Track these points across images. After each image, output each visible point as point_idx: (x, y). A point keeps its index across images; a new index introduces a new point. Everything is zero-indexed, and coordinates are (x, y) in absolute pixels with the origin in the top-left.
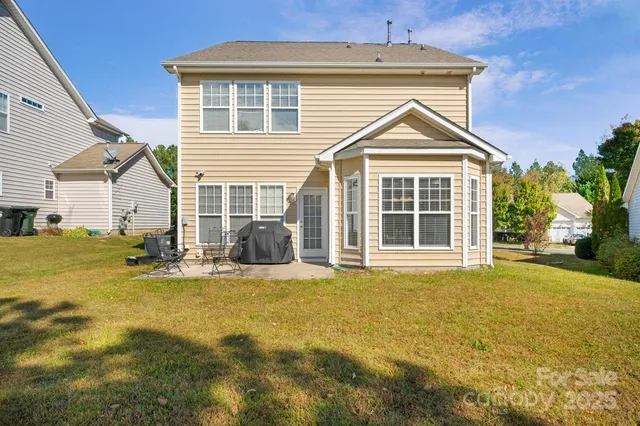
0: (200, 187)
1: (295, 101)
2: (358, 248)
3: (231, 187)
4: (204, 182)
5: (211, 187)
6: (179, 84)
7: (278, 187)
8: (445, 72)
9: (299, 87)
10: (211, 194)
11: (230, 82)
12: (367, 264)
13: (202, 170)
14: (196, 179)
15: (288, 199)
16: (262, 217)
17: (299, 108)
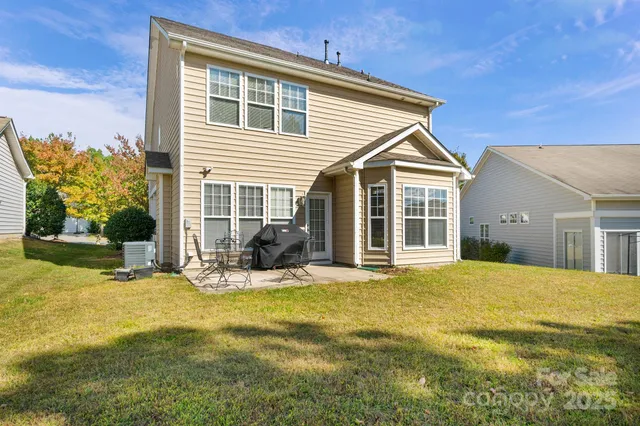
0: (206, 185)
1: (304, 105)
2: (385, 248)
3: (241, 187)
4: (211, 180)
5: (219, 186)
6: (182, 63)
7: (288, 190)
8: (417, 101)
9: (308, 91)
10: (218, 194)
11: (240, 72)
12: (396, 263)
13: (209, 166)
14: (202, 176)
15: (297, 202)
16: (272, 220)
17: (307, 112)
